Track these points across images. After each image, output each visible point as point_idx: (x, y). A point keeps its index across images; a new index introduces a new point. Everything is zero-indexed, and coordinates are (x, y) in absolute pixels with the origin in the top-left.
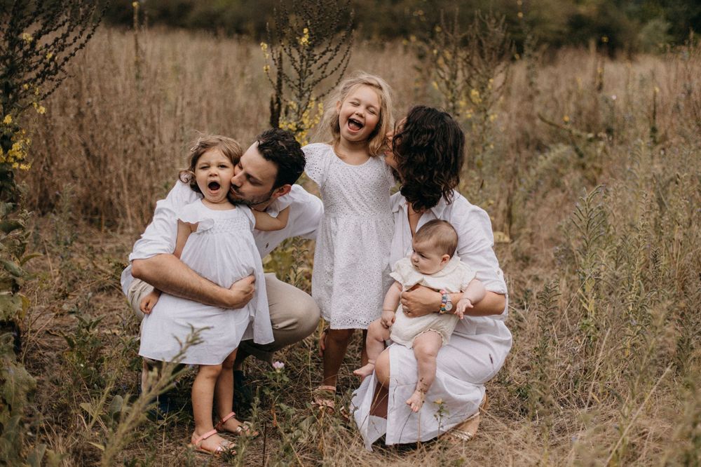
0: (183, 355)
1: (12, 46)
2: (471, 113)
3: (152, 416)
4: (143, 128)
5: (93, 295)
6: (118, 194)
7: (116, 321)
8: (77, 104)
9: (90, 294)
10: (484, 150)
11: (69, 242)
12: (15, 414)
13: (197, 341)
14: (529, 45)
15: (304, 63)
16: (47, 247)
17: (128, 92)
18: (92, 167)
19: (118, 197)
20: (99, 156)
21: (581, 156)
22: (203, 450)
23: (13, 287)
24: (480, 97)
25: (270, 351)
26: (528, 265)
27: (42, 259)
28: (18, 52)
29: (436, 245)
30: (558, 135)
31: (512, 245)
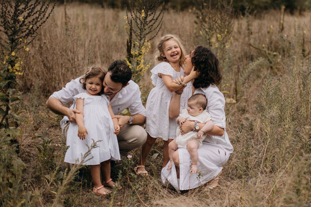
0: (90, 152)
1: (14, 23)
2: (217, 45)
3: (76, 180)
4: (69, 54)
5: (48, 129)
6: (59, 83)
7: (59, 140)
8: (39, 43)
9: (47, 129)
10: (224, 62)
11: (38, 106)
12: (17, 179)
13: (96, 146)
14: (247, 11)
15: (142, 25)
16: (27, 108)
17: (63, 37)
18: (47, 71)
19: (59, 85)
20: (50, 66)
21: (271, 63)
22: (98, 194)
23: (16, 125)
24: (222, 38)
25: (127, 152)
26: (244, 113)
27: (25, 114)
28: (17, 25)
29: (197, 103)
30: (261, 53)
31: (237, 104)
